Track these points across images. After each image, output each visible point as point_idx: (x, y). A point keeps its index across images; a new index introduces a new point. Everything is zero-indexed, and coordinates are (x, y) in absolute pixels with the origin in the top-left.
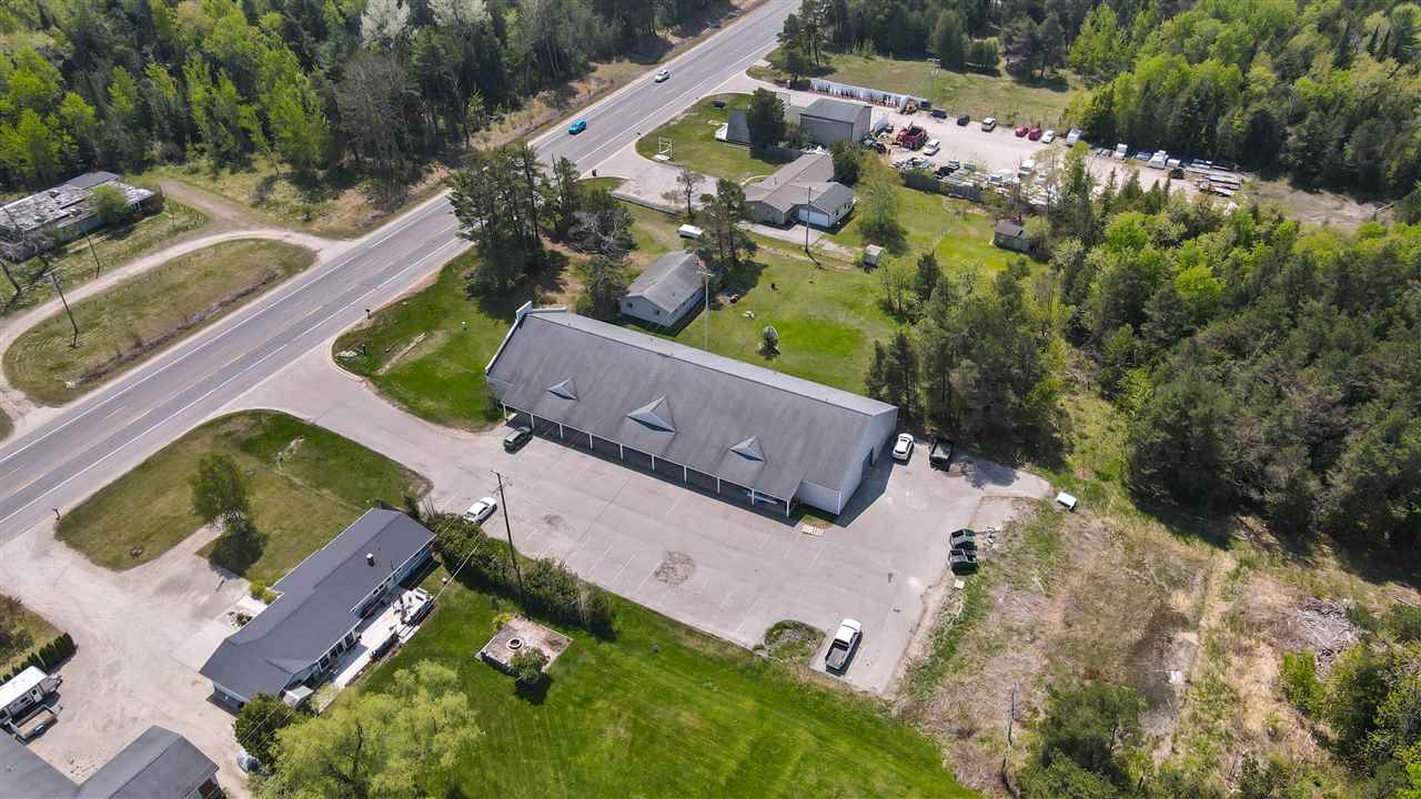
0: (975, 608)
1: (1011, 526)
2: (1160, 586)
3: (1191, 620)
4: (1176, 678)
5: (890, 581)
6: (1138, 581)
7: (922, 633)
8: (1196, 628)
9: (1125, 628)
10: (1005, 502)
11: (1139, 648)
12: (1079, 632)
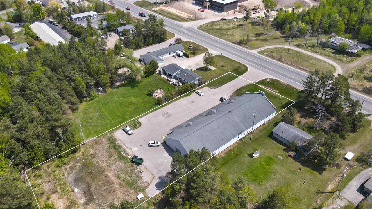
0: (121, 157)
1: (140, 178)
2: (100, 207)
3: (86, 206)
4: (76, 190)
5: (139, 145)
6: (106, 202)
7: (122, 145)
8: (83, 205)
9: (96, 188)
10: (149, 181)
11: (89, 187)
12: (103, 177)
